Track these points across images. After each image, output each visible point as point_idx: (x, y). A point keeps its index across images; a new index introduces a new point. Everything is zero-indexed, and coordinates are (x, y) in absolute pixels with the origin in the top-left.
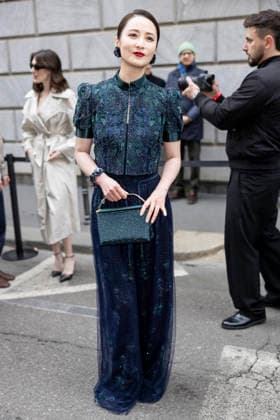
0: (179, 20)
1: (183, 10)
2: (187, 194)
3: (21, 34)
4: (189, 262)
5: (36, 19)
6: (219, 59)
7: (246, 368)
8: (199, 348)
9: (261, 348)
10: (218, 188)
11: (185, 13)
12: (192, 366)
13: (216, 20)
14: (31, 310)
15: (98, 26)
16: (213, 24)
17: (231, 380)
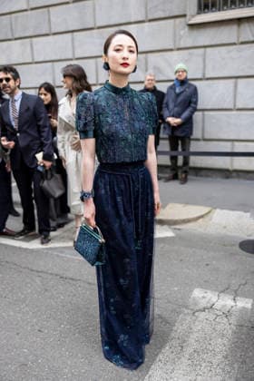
0: (177, 47)
1: (180, 39)
2: (180, 177)
3: (63, 58)
4: (178, 227)
5: (73, 47)
6: (207, 76)
7: (209, 305)
8: (176, 289)
9: (223, 292)
10: (203, 173)
11: (182, 42)
12: (169, 302)
13: (205, 47)
14: (58, 256)
16: (202, 50)
17: (196, 314)
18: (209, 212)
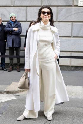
0: (13, 5)
4: (17, 94)
6: (28, 20)
11: (15, 3)
13: (27, 6)
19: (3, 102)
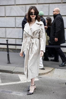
0: (38, 3)
6: (50, 15)
11: (40, 1)
15: (14, 4)
18: (53, 70)
19: (29, 82)
